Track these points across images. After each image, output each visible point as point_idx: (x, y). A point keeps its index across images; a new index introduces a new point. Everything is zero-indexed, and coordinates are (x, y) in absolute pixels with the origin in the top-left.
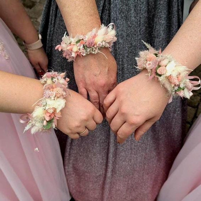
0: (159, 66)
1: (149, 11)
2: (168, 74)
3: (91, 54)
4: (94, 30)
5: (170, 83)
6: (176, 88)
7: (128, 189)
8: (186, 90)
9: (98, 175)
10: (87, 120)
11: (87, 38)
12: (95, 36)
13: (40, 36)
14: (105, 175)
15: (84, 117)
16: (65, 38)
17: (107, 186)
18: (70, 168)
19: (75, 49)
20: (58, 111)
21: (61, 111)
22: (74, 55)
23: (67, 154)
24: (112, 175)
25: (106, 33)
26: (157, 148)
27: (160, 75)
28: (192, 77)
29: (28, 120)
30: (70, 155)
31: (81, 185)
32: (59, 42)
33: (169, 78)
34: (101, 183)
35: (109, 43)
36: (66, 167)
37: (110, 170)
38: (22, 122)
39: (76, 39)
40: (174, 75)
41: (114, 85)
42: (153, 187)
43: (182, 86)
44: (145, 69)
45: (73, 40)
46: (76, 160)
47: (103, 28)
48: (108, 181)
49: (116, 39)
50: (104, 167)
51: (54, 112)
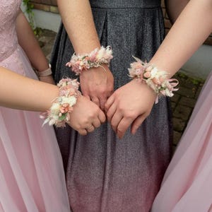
0: (145, 72)
1: (138, 42)
2: (152, 77)
3: (94, 68)
4: (96, 50)
5: (155, 83)
6: (159, 88)
7: (123, 201)
8: (167, 89)
9: (96, 188)
10: (93, 118)
11: (91, 55)
12: (97, 54)
13: (50, 66)
14: (103, 188)
15: (91, 115)
16: (74, 57)
17: (105, 198)
18: (71, 182)
19: (82, 63)
20: (71, 106)
21: (73, 106)
22: (80, 68)
23: (69, 169)
24: (109, 187)
25: (105, 53)
26: (149, 163)
27: (147, 79)
28: (171, 80)
29: (46, 116)
30: (71, 169)
31: (81, 199)
32: (69, 60)
33: (153, 80)
34: (99, 196)
35: (107, 60)
36: (68, 182)
37: (107, 182)
38: (41, 117)
39: (82, 57)
40: (157, 77)
41: (112, 92)
42: (146, 201)
43: (163, 86)
44: (136, 76)
45: (80, 57)
46: (77, 174)
47: (103, 48)
48: (106, 192)
49: (112, 57)
50: (102, 180)
51: (68, 107)
